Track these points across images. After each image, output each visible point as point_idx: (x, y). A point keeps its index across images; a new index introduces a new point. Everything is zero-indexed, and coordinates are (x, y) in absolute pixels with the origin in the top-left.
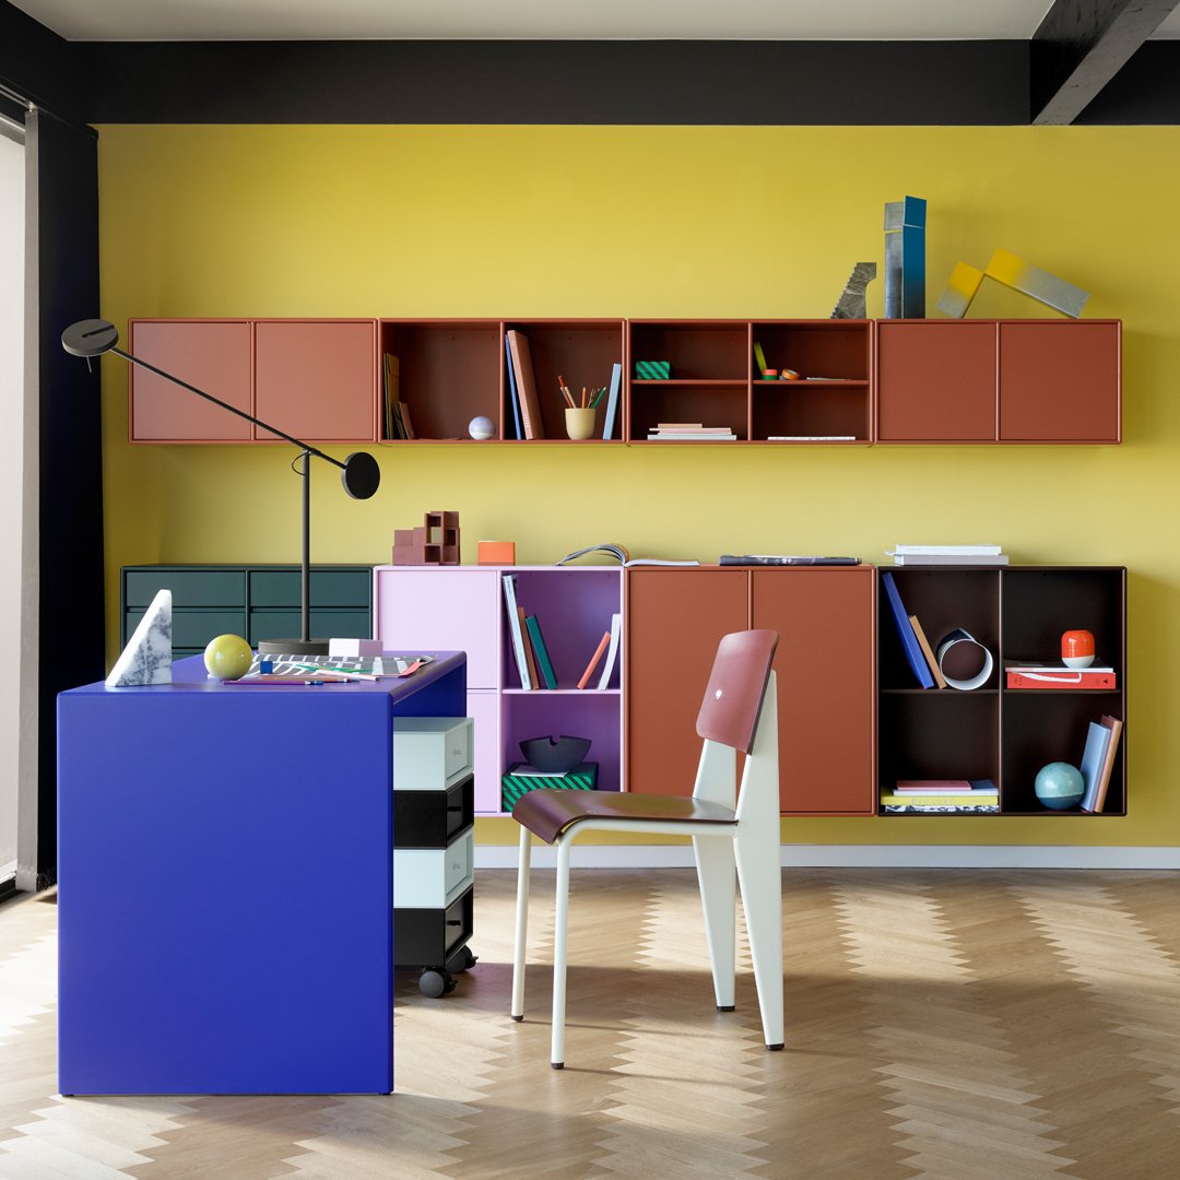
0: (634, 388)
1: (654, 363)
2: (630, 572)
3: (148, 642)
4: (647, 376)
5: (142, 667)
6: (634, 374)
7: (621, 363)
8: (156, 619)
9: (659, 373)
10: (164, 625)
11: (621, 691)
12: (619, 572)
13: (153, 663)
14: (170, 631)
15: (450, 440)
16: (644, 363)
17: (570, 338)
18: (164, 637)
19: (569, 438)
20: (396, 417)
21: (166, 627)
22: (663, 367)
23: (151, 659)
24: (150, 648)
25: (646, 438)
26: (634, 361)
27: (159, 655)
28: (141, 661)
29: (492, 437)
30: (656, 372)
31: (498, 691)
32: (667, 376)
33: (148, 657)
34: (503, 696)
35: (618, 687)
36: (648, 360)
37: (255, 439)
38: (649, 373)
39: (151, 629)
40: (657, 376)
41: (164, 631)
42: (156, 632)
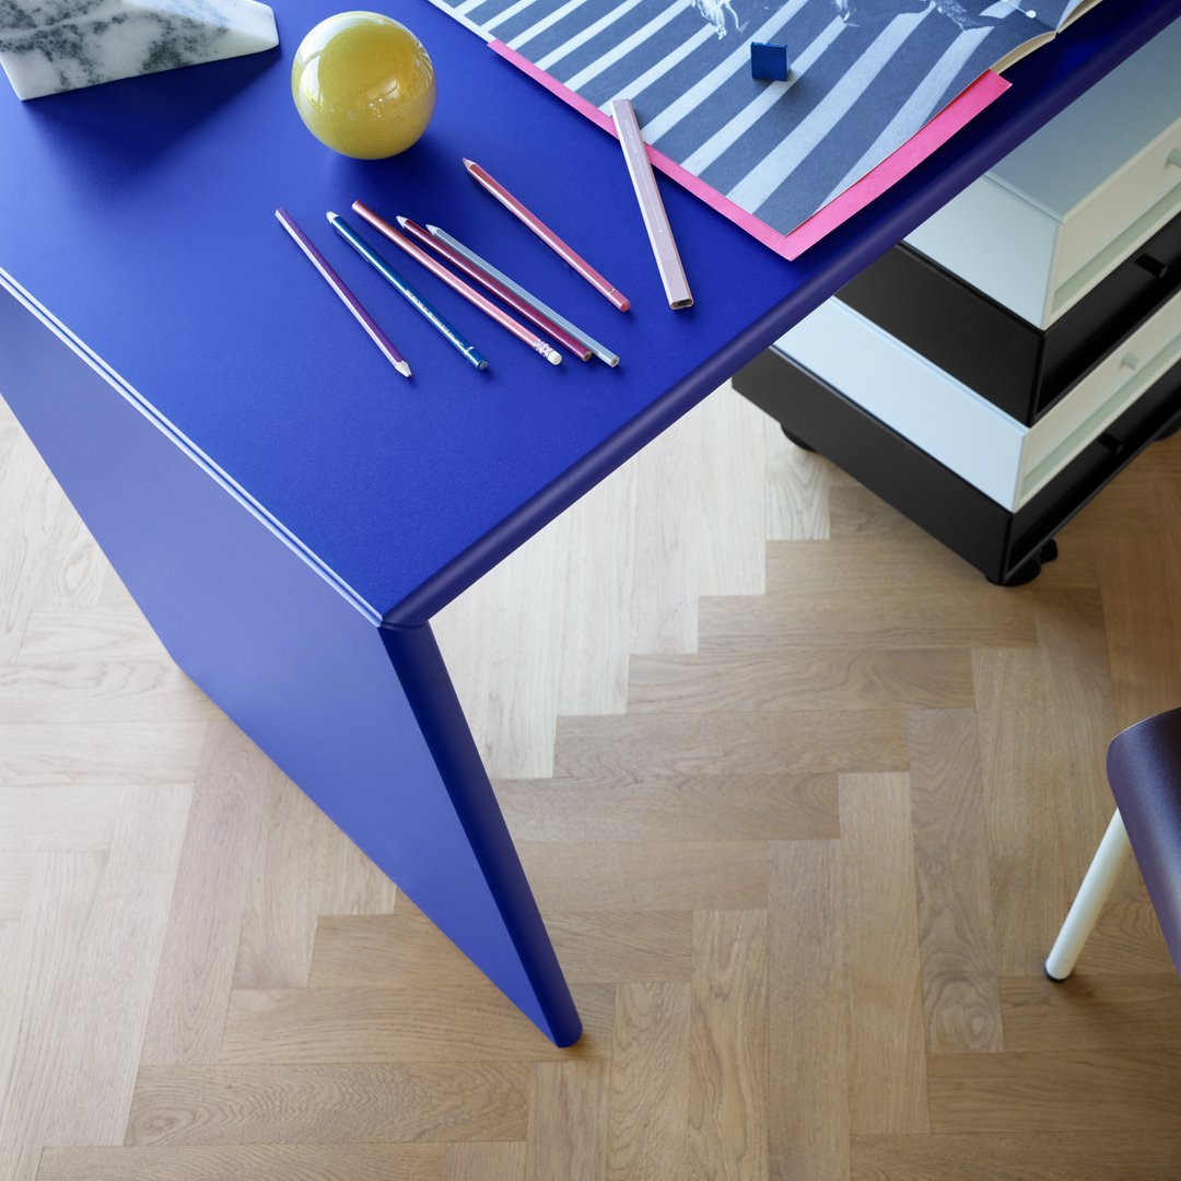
3: (117, 20)
5: (39, 19)
8: (189, 23)
10: (180, 48)
13: (62, 45)
14: (166, 65)
18: (146, 56)
21: (175, 56)
23: (71, 36)
24: (99, 27)
27: (90, 52)
28: (53, 12)
33: (73, 28)
39: (154, 17)
41: (159, 51)
42: (154, 33)
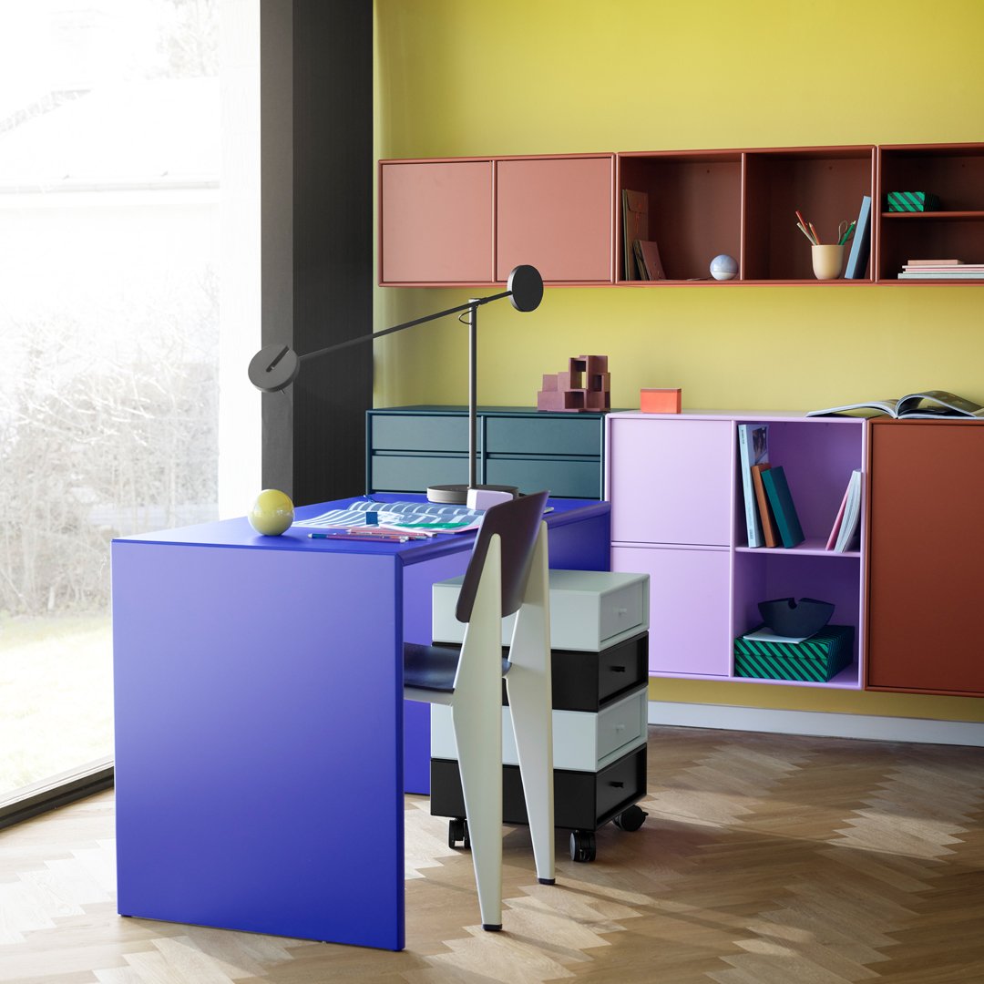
0: (884, 221)
1: (908, 194)
2: (872, 425)
4: (899, 209)
6: (885, 206)
7: (870, 196)
9: (913, 205)
11: (862, 555)
12: (861, 424)
15: (689, 281)
16: (897, 194)
17: (831, 168)
19: (816, 278)
20: (636, 258)
22: (918, 198)
25: (896, 278)
26: (885, 192)
29: (733, 279)
30: (910, 203)
31: (731, 548)
32: (921, 208)
34: (737, 554)
35: (859, 550)
36: (901, 191)
37: (496, 281)
38: (901, 205)
40: (911, 209)
